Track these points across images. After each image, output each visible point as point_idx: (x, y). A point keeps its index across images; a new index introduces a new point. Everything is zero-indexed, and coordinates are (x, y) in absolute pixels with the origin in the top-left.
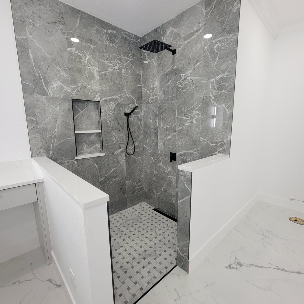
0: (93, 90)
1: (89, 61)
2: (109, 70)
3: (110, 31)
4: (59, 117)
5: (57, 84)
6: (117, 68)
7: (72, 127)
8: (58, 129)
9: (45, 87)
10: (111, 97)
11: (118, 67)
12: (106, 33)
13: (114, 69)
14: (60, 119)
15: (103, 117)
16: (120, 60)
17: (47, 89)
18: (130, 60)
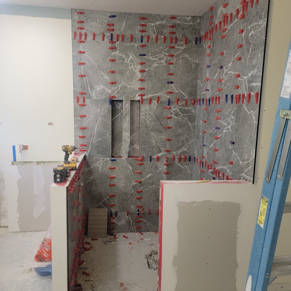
0: (133, 89)
1: (131, 61)
2: (153, 66)
3: (158, 23)
4: (99, 117)
5: (100, 87)
6: (164, 62)
7: (110, 127)
8: (97, 128)
9: (90, 91)
10: (153, 95)
11: (165, 60)
12: (152, 27)
13: (159, 64)
14: (100, 119)
15: (142, 117)
17: (92, 93)
18: (182, 48)
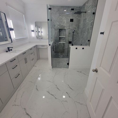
0: (64, 26)
1: (64, 19)
2: (69, 20)
4: (56, 33)
5: (56, 26)
7: (59, 36)
8: (56, 36)
12: (69, 10)
15: (66, 33)
16: (73, 16)
18: (76, 15)
